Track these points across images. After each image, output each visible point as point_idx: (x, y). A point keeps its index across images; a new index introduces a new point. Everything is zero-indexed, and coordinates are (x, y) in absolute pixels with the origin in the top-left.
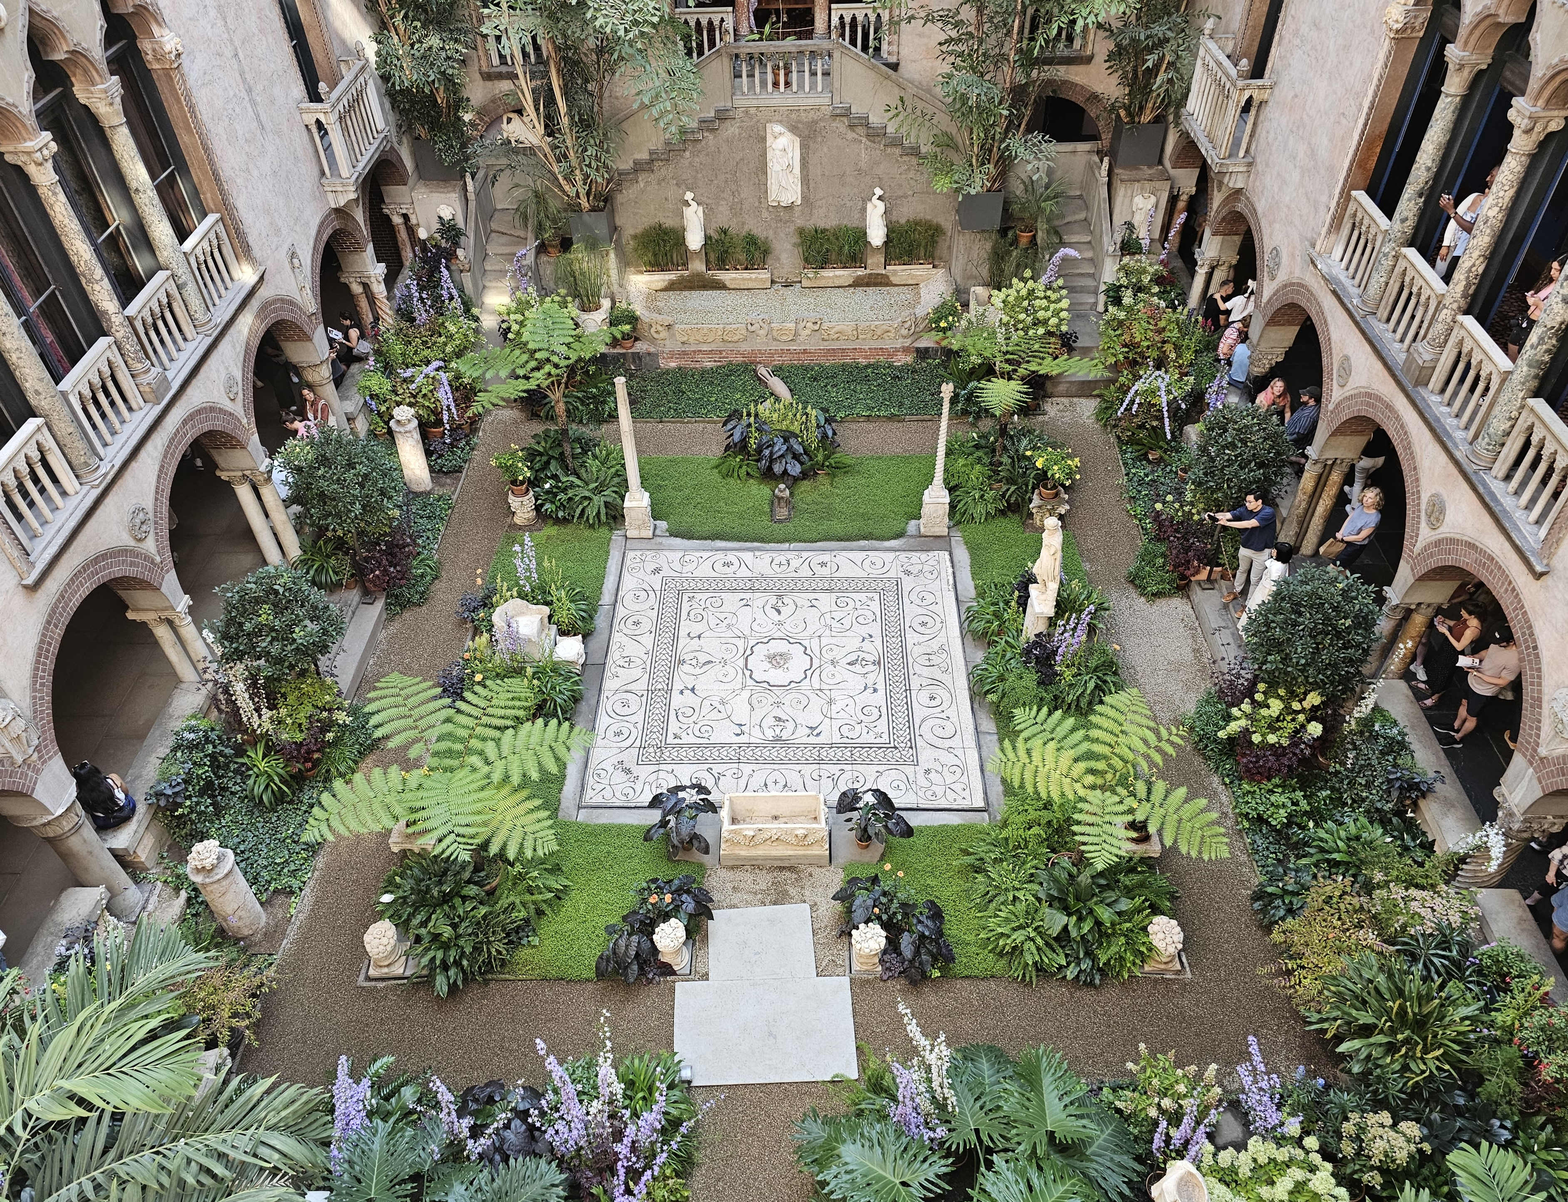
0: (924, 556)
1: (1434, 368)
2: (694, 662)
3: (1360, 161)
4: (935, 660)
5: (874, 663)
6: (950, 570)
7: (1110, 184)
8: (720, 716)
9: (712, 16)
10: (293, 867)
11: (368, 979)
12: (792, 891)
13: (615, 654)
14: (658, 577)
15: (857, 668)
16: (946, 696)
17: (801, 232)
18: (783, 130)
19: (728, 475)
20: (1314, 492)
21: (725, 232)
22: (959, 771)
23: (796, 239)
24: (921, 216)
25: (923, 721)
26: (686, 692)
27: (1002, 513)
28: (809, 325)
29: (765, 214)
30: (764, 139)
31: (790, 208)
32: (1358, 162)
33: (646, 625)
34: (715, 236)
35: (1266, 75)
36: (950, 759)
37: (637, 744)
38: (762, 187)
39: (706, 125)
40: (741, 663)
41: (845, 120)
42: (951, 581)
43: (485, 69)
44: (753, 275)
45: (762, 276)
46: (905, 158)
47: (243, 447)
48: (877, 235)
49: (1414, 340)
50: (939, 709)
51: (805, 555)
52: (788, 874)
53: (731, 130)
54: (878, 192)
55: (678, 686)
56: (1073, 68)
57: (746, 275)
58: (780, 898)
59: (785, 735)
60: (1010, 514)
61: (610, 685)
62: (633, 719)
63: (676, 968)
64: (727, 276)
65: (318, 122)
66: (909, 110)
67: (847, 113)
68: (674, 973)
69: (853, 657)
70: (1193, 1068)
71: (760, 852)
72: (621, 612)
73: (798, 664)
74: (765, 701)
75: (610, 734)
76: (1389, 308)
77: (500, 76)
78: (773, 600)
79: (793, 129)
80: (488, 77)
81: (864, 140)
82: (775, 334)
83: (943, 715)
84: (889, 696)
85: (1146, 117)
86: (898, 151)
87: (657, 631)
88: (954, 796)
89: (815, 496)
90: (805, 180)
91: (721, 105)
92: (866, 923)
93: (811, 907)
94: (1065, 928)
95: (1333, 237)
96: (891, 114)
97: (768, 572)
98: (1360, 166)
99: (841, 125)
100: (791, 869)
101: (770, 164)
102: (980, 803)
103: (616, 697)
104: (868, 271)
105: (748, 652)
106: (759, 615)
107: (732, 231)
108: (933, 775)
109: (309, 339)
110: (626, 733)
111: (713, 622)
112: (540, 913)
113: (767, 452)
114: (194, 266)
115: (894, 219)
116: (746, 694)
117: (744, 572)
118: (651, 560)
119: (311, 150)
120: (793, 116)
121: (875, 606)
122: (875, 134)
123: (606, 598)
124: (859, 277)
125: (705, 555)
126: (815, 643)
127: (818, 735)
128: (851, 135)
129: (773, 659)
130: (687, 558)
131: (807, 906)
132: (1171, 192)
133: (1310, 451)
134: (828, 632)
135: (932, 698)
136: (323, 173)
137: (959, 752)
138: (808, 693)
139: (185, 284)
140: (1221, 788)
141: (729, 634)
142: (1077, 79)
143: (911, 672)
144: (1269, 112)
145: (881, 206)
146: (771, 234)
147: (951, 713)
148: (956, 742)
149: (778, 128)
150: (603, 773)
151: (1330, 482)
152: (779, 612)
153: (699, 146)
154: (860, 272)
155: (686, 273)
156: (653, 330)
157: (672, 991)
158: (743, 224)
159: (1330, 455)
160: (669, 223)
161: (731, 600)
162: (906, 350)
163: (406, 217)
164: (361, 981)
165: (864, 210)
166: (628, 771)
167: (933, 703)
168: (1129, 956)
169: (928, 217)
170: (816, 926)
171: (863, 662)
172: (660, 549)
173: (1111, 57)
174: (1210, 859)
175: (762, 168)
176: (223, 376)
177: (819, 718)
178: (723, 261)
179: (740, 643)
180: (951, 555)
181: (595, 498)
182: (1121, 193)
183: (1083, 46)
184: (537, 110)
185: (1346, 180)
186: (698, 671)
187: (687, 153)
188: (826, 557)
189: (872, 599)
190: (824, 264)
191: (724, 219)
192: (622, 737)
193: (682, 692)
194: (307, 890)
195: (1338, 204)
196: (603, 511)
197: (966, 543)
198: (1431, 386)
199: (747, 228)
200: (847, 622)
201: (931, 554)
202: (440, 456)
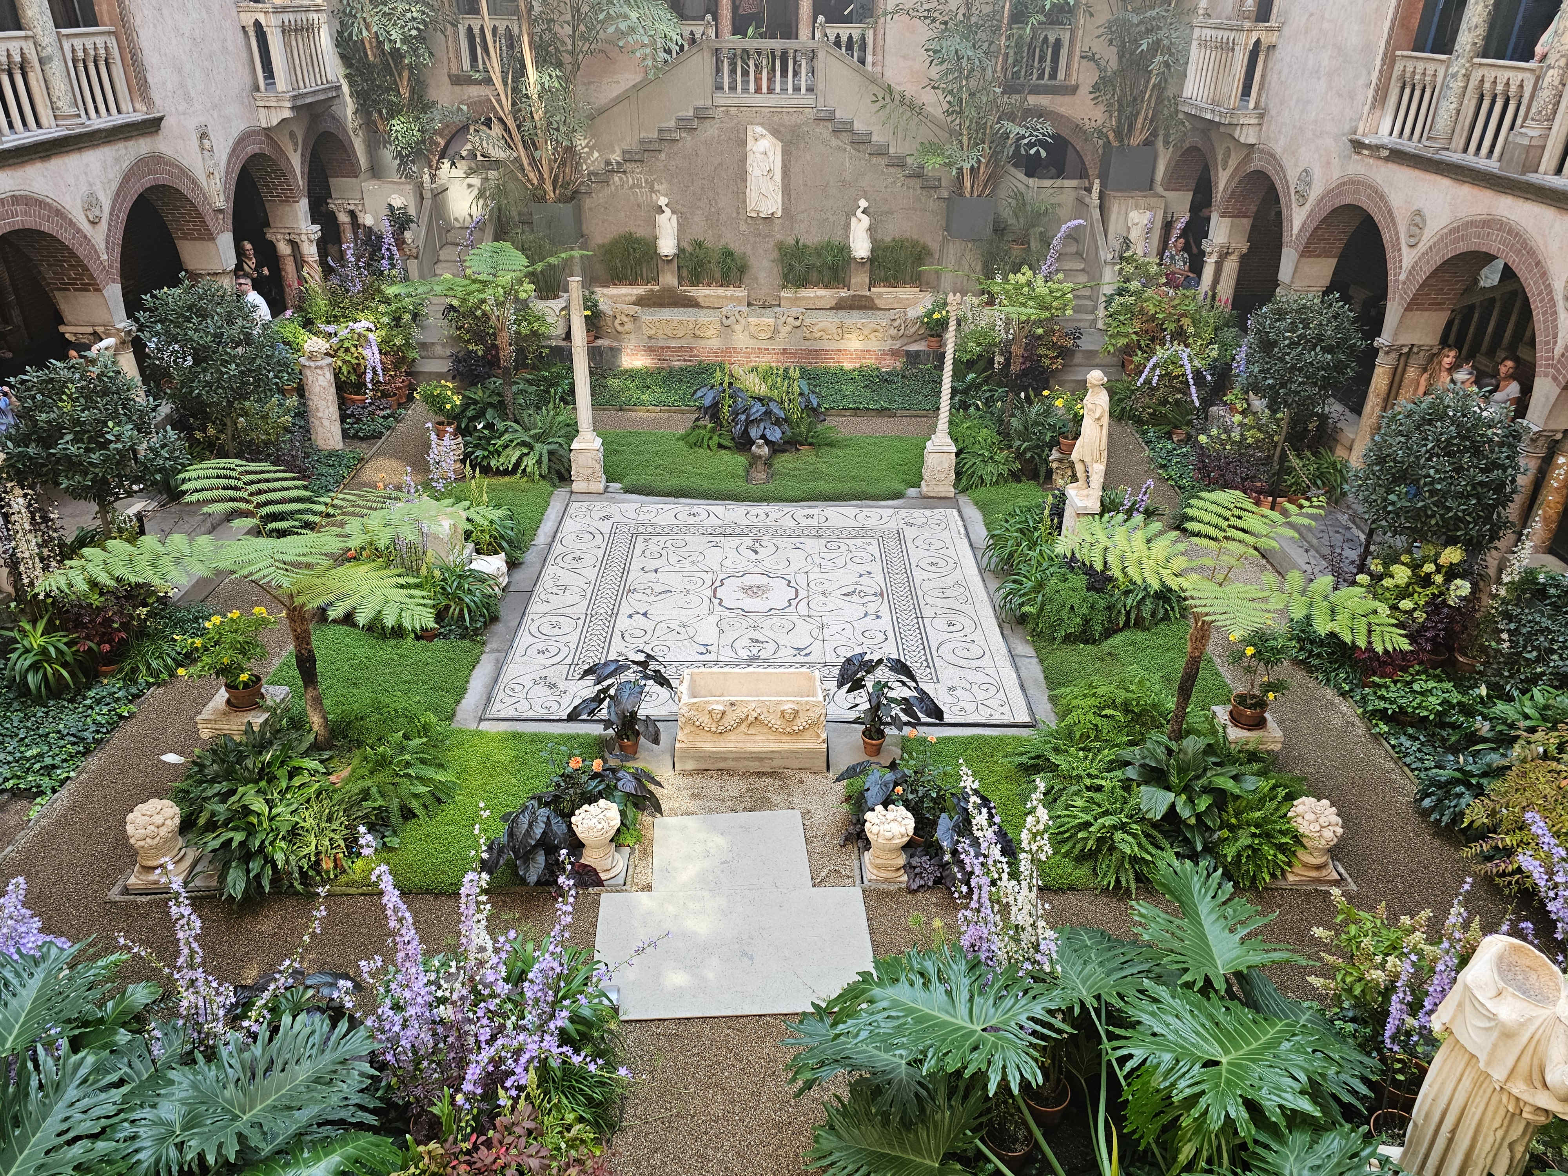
0: (928, 512)
1: (1543, 147)
2: (649, 591)
3: (1403, 18)
4: (949, 594)
5: (875, 594)
6: (960, 523)
7: (1101, 207)
8: (679, 637)
9: (694, 29)
10: (48, 761)
11: (126, 891)
12: (775, 798)
13: (547, 581)
14: (608, 524)
15: (855, 598)
16: (968, 622)
17: (780, 246)
18: (764, 132)
19: (697, 444)
20: (1389, 394)
21: (699, 244)
22: (991, 688)
23: (775, 255)
24: (908, 235)
25: (940, 644)
26: (636, 616)
27: (1016, 477)
28: (791, 320)
29: (743, 227)
30: (744, 142)
31: (769, 220)
32: (1400, 21)
33: (589, 560)
34: (689, 249)
35: (1273, 17)
36: (980, 678)
37: (569, 660)
38: (741, 196)
39: (686, 126)
40: (709, 592)
41: (829, 125)
42: (962, 531)
43: (454, 71)
44: (729, 292)
45: (740, 293)
46: (892, 170)
47: (98, 290)
48: (861, 247)
49: (1512, 128)
50: (961, 634)
51: (786, 509)
52: (769, 780)
53: (710, 130)
54: (863, 203)
55: (625, 609)
56: (1059, 99)
57: (721, 291)
58: (760, 803)
59: (763, 655)
60: (1024, 479)
61: (536, 608)
62: (565, 639)
63: (603, 876)
64: (700, 292)
65: (257, 24)
66: (897, 102)
67: (829, 118)
68: (600, 883)
69: (850, 589)
70: (1428, 913)
71: (731, 744)
72: (558, 549)
73: (779, 595)
74: (737, 625)
75: (532, 651)
76: (1465, 134)
77: (468, 81)
78: (750, 543)
79: (776, 132)
80: (458, 80)
81: (849, 148)
82: (752, 329)
83: (967, 639)
84: (896, 622)
85: (1136, 139)
86: (883, 161)
87: (604, 563)
88: (989, 711)
89: (798, 464)
90: (786, 190)
91: (700, 103)
92: (885, 805)
93: (803, 815)
94: (1173, 806)
95: (1378, 112)
96: (879, 104)
97: (744, 521)
98: (1402, 25)
99: (824, 131)
100: (774, 774)
101: (749, 169)
102: (1025, 718)
103: (543, 620)
104: (851, 293)
105: (718, 583)
106: (732, 554)
107: (707, 244)
108: (959, 692)
109: (211, 238)
110: (554, 651)
111: (673, 559)
112: (408, 814)
113: (743, 417)
114: (69, 56)
115: (879, 237)
116: (713, 619)
117: (713, 520)
118: (599, 509)
119: (244, 55)
120: (775, 118)
121: (874, 549)
122: (861, 141)
123: (541, 538)
124: (841, 298)
125: (666, 507)
126: (802, 580)
127: (807, 655)
128: (834, 142)
129: (748, 590)
130: (644, 509)
131: (797, 813)
132: (1165, 217)
133: (1379, 341)
134: (817, 569)
135: (950, 624)
136: (257, 89)
137: (992, 672)
138: (794, 619)
139: (50, 59)
140: (1338, 700)
141: (694, 568)
142: (1062, 110)
143: (922, 603)
144: (1278, 54)
145: (866, 220)
146: (749, 252)
147: (977, 636)
148: (986, 662)
149: (759, 129)
150: (518, 688)
151: (1406, 382)
152: (756, 552)
153: (675, 148)
154: (843, 293)
155: (657, 288)
156: (617, 322)
157: (596, 904)
158: (720, 236)
159: (1406, 339)
160: (640, 232)
161: (696, 543)
162: (894, 353)
163: (352, 214)
164: (114, 894)
165: (848, 226)
166: (553, 686)
167: (952, 628)
168: (1269, 852)
169: (915, 237)
170: (810, 834)
171: (862, 594)
172: (613, 500)
173: (1096, 88)
174: (1386, 651)
175: (742, 175)
176: (84, 189)
177: (807, 640)
178: (697, 277)
179: (708, 578)
180: (959, 512)
181: (538, 446)
182: (1115, 208)
183: (1067, 75)
184: (505, 83)
185: (1388, 42)
186: (652, 598)
187: (663, 156)
188: (812, 511)
189: (869, 544)
190: (802, 282)
191: (699, 230)
192: (547, 655)
193: (630, 616)
194: (63, 792)
195: (1381, 72)
196: (545, 459)
197: (976, 504)
198: (1542, 168)
199: (723, 242)
200: (840, 562)
201: (936, 511)
202: (358, 421)
